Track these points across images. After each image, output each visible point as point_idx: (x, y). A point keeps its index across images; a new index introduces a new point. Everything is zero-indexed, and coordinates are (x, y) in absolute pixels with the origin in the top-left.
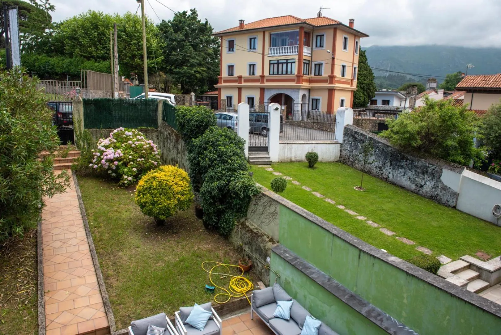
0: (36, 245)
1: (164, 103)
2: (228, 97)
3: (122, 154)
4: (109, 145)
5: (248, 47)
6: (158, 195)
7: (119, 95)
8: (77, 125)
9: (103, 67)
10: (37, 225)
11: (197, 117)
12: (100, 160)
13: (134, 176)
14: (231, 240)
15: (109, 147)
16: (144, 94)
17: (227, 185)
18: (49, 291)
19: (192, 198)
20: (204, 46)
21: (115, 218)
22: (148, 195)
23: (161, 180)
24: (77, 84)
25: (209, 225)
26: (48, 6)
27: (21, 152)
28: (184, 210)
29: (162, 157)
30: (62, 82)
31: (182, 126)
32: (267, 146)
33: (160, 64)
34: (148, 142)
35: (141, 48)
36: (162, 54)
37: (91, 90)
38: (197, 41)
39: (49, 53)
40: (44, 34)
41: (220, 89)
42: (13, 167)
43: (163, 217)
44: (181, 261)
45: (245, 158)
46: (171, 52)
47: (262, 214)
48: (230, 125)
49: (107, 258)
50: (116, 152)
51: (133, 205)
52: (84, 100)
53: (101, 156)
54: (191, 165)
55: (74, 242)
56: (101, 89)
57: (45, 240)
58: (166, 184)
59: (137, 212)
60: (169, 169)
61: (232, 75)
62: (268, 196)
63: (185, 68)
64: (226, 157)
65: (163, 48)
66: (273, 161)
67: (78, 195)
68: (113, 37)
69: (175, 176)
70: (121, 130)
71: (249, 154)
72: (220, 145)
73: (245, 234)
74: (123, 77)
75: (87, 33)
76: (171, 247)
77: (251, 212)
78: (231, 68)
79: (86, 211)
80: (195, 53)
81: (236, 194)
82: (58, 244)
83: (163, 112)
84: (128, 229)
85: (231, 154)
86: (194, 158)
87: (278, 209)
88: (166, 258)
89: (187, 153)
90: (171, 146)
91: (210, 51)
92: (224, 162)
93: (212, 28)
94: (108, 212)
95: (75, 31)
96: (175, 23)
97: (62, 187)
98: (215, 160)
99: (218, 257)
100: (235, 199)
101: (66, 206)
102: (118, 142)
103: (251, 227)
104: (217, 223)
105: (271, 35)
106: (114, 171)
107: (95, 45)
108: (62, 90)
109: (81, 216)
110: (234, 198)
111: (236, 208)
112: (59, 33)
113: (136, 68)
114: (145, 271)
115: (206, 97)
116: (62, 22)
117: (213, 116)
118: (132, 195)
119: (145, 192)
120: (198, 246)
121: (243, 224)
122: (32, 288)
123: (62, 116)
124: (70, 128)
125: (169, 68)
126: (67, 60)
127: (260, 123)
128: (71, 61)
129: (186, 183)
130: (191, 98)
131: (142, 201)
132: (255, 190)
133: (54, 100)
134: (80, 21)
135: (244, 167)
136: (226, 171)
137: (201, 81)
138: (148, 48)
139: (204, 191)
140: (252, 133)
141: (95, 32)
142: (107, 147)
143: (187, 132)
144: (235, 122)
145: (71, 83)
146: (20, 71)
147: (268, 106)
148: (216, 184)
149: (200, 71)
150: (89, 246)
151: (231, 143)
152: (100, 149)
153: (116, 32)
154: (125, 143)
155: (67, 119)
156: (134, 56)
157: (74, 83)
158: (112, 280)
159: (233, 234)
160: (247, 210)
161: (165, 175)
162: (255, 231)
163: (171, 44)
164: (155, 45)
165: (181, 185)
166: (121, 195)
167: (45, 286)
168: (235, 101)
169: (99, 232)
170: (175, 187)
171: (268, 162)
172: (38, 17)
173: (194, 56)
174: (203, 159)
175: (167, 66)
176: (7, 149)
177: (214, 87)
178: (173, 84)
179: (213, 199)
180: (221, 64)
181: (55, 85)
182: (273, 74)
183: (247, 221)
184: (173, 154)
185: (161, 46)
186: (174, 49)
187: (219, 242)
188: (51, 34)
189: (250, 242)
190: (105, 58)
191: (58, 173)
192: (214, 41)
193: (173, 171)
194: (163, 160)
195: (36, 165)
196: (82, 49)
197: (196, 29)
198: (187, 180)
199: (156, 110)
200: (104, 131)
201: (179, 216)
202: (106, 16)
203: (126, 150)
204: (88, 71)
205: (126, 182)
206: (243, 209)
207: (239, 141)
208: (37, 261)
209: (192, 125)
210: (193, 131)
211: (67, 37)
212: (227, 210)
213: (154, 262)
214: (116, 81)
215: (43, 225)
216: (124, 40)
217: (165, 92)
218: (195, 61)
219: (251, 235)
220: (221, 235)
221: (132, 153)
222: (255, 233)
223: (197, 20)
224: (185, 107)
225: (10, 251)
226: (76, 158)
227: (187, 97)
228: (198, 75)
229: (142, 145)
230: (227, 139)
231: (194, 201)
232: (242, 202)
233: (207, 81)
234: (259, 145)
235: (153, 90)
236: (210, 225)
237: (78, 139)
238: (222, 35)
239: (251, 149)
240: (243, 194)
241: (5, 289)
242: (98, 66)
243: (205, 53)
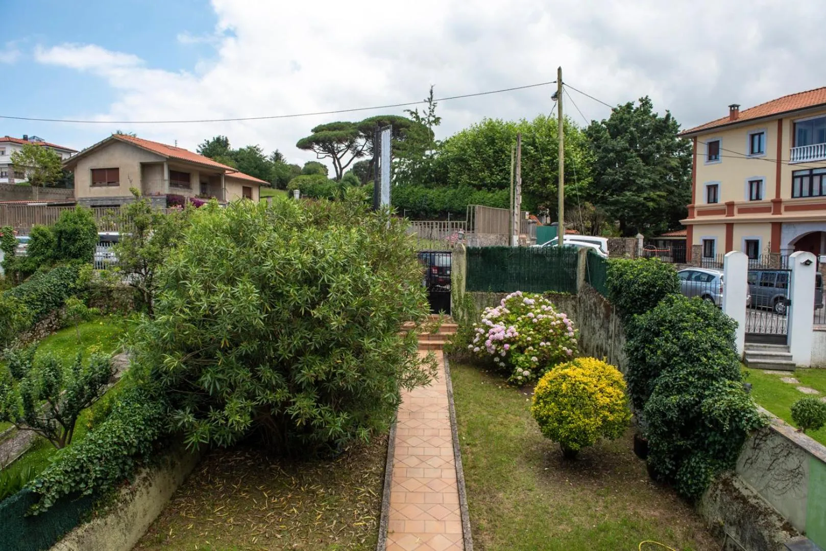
0: (386, 457)
1: (588, 252)
2: (705, 241)
3: (516, 334)
4: (499, 317)
5: (746, 150)
6: (569, 407)
7: (519, 241)
8: (455, 285)
9: (498, 200)
10: (390, 428)
11: (645, 277)
12: (484, 339)
13: (533, 369)
14: (700, 511)
15: (499, 321)
16: (556, 238)
17: (698, 403)
18: (393, 532)
19: (628, 419)
20: (662, 156)
21: (498, 434)
22: (553, 404)
23: (576, 381)
24: (461, 225)
25: (658, 472)
26: (432, 119)
27: (379, 321)
28: (612, 438)
29: (581, 342)
30: (440, 223)
31: (617, 291)
32: (785, 333)
33: (587, 189)
34: (558, 315)
35: (554, 167)
36: (589, 174)
37: (479, 234)
38: (651, 147)
39: (428, 183)
40: (424, 158)
41: (691, 226)
42: (365, 342)
43: (575, 446)
44: (602, 530)
45: (736, 356)
46: (605, 170)
47: (769, 469)
48: (708, 292)
49: (480, 497)
50: (507, 329)
51: (528, 418)
52: (468, 249)
53: (485, 334)
54: (630, 360)
55: (436, 462)
56: (492, 232)
57: (398, 451)
58: (584, 389)
59: (533, 430)
60: (590, 364)
61: (715, 201)
62: (782, 436)
63: (628, 193)
64: (697, 352)
65: (592, 164)
66: (798, 364)
67: (448, 391)
68: (515, 154)
69: (600, 376)
70: (518, 296)
71: (747, 348)
72: (685, 329)
73: (731, 504)
74: (527, 213)
75: (479, 152)
76: (585, 501)
77: (744, 461)
78: (712, 190)
79: (458, 416)
80: (645, 168)
81: (714, 421)
82: (413, 462)
83: (586, 268)
84: (516, 456)
85: (708, 346)
86: (637, 349)
87: (805, 465)
88: (575, 519)
89: (623, 339)
90: (596, 324)
91: (674, 163)
92: (693, 360)
93: (678, 124)
94: (489, 424)
95: (463, 150)
96: (613, 123)
97: (426, 377)
98: (675, 355)
99: (671, 537)
100: (713, 433)
101: (431, 405)
102: (512, 313)
103: (745, 493)
104: (673, 473)
105: (794, 124)
106: (503, 359)
107: (489, 167)
108: (440, 234)
109: (449, 424)
110: (711, 430)
111: (714, 450)
112: (442, 154)
113: (547, 198)
114: (538, 534)
115: (665, 241)
116: (448, 139)
117: (675, 276)
118: (527, 400)
119: (548, 400)
120: (634, 508)
121: (726, 483)
122: (372, 521)
123: (438, 271)
124: (447, 290)
125: (600, 195)
126: (451, 192)
127: (771, 288)
128: (455, 193)
129: (618, 391)
130: (637, 244)
131: (541, 413)
132: (754, 419)
133: (428, 249)
134: (471, 135)
135: (733, 372)
136: (696, 376)
137: (657, 214)
138: (566, 167)
139: (652, 409)
140: (753, 307)
141: (490, 149)
142: (495, 321)
143: (626, 301)
144: (719, 286)
145: (453, 224)
146: (388, 212)
147: (788, 256)
148: (674, 399)
149: (655, 197)
150: (457, 473)
151: (709, 325)
152: (484, 324)
153: (520, 147)
154: (523, 316)
155: (442, 275)
156: (545, 181)
157: (456, 223)
158: (485, 537)
159: (706, 498)
160: (735, 458)
161: (583, 374)
162: (753, 501)
163: (606, 156)
164: (579, 160)
165: (609, 394)
166: (512, 398)
167: (390, 522)
168: (719, 247)
169: (472, 453)
170: (599, 395)
171: (786, 364)
172: (419, 135)
173: (645, 174)
174: (652, 351)
175: (597, 193)
176: (363, 317)
177: (680, 223)
178: (606, 221)
179: (668, 427)
180: (694, 185)
181: (432, 227)
182: (801, 196)
183: (734, 478)
184: (600, 338)
185: (588, 161)
186: (611, 164)
187: (677, 510)
188: (432, 157)
189: (739, 521)
190: (503, 186)
191: (423, 354)
192: (680, 146)
193: (596, 369)
194: (582, 346)
195: (395, 341)
196: (472, 174)
197: (649, 130)
198: (621, 387)
199: (575, 265)
200: (493, 295)
201: (604, 449)
202: (507, 124)
203: (523, 326)
204: (477, 206)
205: (520, 378)
206: (727, 454)
207: (725, 324)
208: (383, 482)
209: (635, 290)
210: (635, 301)
211: (453, 160)
212: (696, 452)
213: (555, 521)
214: (517, 219)
215: (397, 429)
216: (532, 156)
217: (592, 235)
218: (647, 181)
219: (743, 508)
220: (682, 496)
221: (532, 332)
222: (752, 506)
223: (651, 114)
224: (623, 260)
225: (353, 459)
226: (451, 333)
227: (630, 241)
228: (651, 204)
229: (548, 322)
230: (699, 318)
231: (632, 425)
232: (726, 440)
233: (667, 214)
234: (768, 332)
235: (573, 231)
236: (660, 473)
237: (455, 306)
238: (694, 135)
239: (750, 337)
240: (730, 424)
241: (340, 514)
242: (492, 197)
243: (665, 167)
